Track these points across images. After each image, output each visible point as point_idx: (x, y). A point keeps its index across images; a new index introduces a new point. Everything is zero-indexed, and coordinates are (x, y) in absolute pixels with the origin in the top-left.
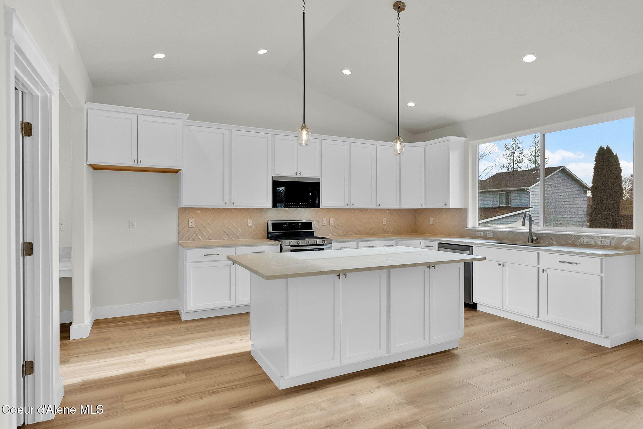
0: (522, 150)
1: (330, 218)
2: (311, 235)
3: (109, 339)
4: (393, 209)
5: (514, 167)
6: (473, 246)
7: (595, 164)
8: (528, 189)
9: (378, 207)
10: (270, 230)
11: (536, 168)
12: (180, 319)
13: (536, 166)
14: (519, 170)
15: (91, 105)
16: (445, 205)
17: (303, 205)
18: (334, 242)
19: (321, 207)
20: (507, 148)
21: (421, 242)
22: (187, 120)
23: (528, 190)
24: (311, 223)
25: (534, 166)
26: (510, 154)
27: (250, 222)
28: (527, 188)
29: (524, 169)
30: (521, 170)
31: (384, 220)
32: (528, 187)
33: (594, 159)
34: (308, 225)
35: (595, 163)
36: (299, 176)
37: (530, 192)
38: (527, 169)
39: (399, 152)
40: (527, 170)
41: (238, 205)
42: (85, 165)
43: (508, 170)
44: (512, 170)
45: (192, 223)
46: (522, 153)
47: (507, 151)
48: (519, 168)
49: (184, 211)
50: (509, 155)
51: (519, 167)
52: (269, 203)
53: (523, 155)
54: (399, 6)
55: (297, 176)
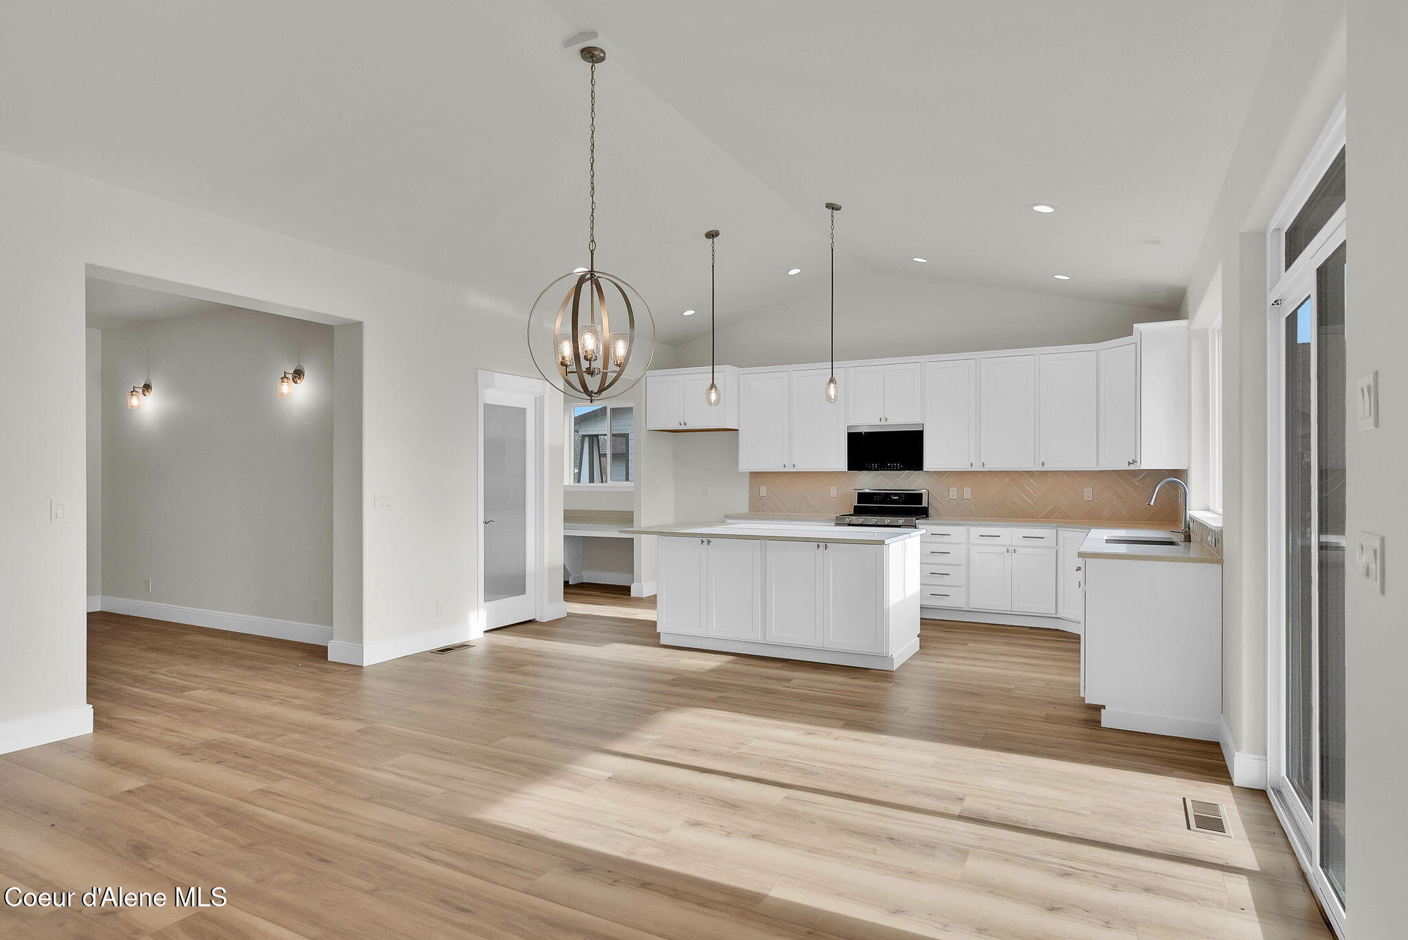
1: (965, 486)
2: (924, 512)
10: (856, 502)
15: (649, 373)
17: (894, 466)
19: (924, 470)
24: (921, 494)
27: (834, 492)
34: (917, 497)
41: (801, 467)
45: (763, 491)
49: (752, 477)
52: (844, 463)
54: (832, 207)
55: (880, 423)
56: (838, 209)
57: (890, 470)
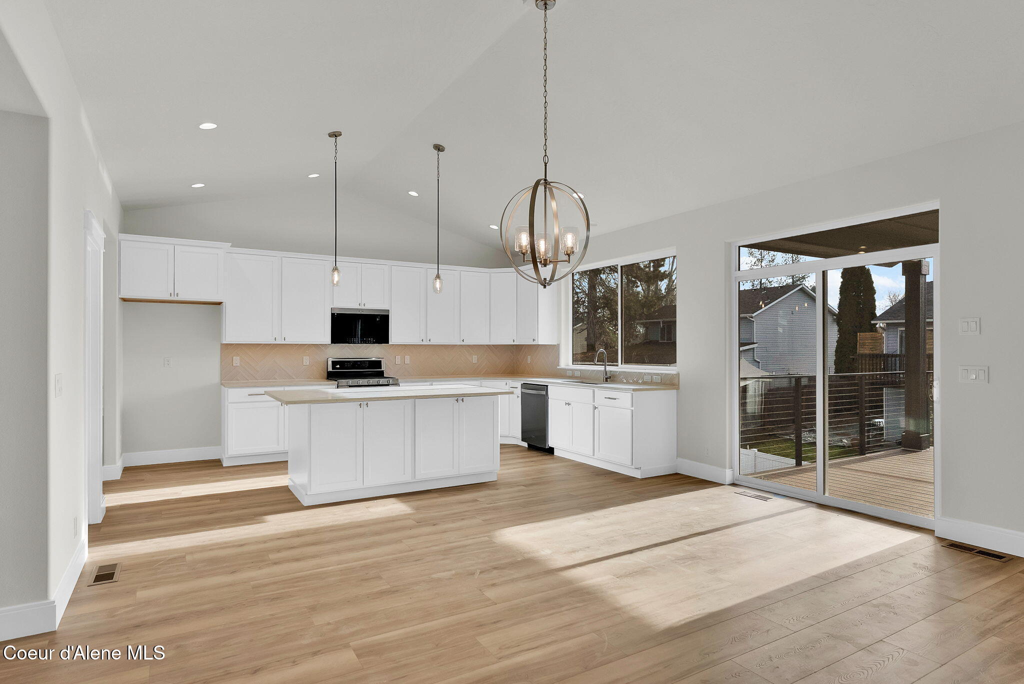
0: (774, 255)
1: (406, 355)
2: (381, 375)
3: (143, 480)
4: (487, 345)
5: (762, 283)
6: (547, 386)
7: (842, 282)
8: (752, 317)
9: (463, 343)
10: (330, 369)
11: (793, 283)
12: (222, 465)
13: (793, 280)
14: (769, 286)
15: (123, 236)
16: (534, 340)
17: (368, 340)
18: (402, 382)
19: (390, 343)
20: (752, 252)
21: (506, 383)
22: (231, 247)
23: (751, 319)
24: (381, 361)
25: (791, 280)
26: (757, 262)
27: (306, 361)
28: (749, 315)
29: (777, 285)
30: (773, 286)
31: (475, 359)
32: (751, 315)
33: (841, 275)
34: (378, 364)
35: (842, 280)
36: (363, 307)
37: (754, 321)
38: (780, 285)
39: (438, 289)
40: (781, 287)
41: (289, 341)
42: (118, 299)
43: (754, 285)
44: (759, 286)
45: (237, 361)
46: (773, 260)
47: (751, 257)
48: (769, 284)
49: (228, 348)
50: (755, 263)
51: (769, 282)
52: (327, 338)
53: (774, 264)
54: (439, 148)
55: (360, 308)
56: (443, 150)
57: (366, 343)
